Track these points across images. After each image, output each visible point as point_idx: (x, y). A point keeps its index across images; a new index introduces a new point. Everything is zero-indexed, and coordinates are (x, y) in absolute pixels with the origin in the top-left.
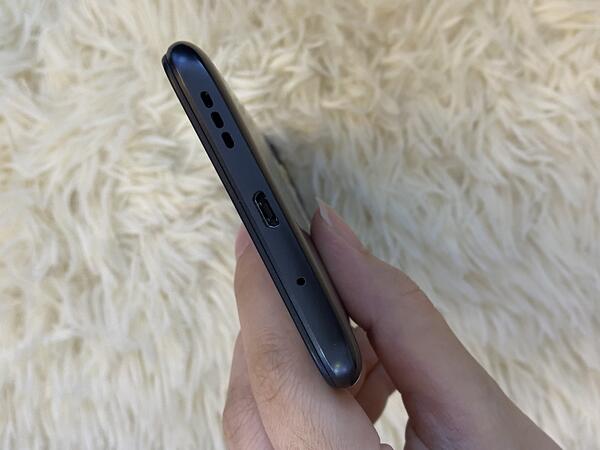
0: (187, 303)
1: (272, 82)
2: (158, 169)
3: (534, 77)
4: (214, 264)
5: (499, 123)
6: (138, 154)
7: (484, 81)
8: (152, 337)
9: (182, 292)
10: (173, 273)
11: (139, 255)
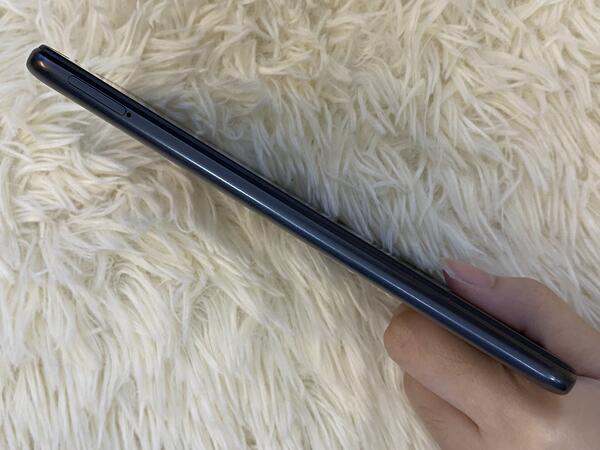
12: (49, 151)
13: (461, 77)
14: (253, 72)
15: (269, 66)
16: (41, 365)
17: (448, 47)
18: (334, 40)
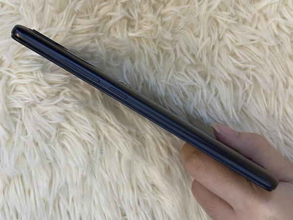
0: (50, 148)
1: (100, 21)
2: (33, 70)
3: (244, 21)
4: (65, 125)
5: (226, 46)
6: (21, 62)
7: (218, 23)
8: (29, 168)
9: (47, 141)
10: (41, 131)
11: (21, 119)
12: (25, 73)
13: (228, 38)
14: (125, 35)
15: (133, 32)
16: (22, 177)
17: (221, 23)
18: (165, 19)
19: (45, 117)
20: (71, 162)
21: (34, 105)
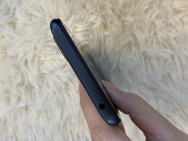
19: (59, 79)
20: (73, 103)
21: (53, 72)
